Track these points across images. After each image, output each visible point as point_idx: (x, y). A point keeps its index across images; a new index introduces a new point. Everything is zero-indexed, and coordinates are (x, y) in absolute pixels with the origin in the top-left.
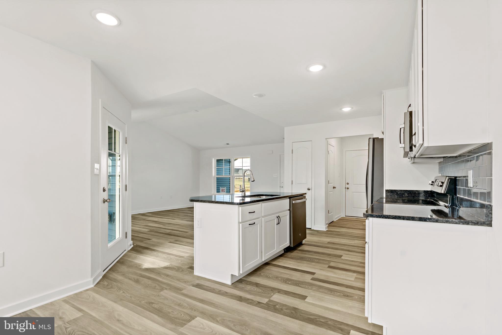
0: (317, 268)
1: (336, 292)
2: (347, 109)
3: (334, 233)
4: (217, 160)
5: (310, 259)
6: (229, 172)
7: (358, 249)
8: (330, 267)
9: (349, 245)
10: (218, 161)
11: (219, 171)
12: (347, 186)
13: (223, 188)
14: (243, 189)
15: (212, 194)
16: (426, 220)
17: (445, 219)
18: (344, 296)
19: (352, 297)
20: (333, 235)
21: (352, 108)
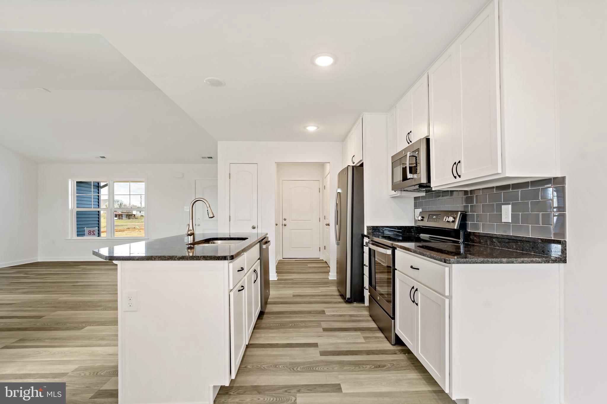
0: (313, 336)
1: (363, 364)
2: (312, 129)
3: (289, 282)
4: (77, 182)
5: (293, 325)
6: (97, 202)
7: (331, 298)
8: (325, 330)
9: (319, 296)
10: (79, 184)
11: (80, 201)
12: (284, 222)
13: (92, 229)
14: (191, 230)
15: (67, 239)
16: (514, 262)
17: (530, 259)
18: (376, 367)
19: (384, 366)
20: (290, 284)
21: (318, 128)
